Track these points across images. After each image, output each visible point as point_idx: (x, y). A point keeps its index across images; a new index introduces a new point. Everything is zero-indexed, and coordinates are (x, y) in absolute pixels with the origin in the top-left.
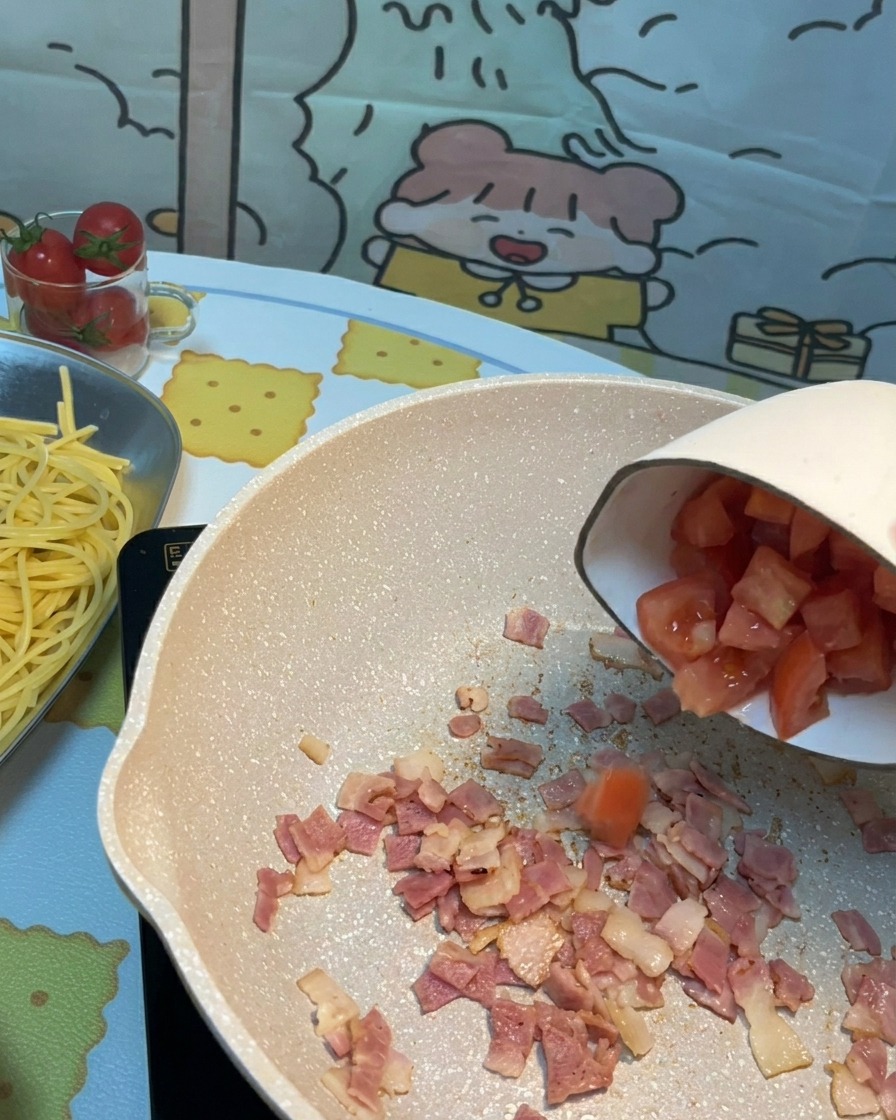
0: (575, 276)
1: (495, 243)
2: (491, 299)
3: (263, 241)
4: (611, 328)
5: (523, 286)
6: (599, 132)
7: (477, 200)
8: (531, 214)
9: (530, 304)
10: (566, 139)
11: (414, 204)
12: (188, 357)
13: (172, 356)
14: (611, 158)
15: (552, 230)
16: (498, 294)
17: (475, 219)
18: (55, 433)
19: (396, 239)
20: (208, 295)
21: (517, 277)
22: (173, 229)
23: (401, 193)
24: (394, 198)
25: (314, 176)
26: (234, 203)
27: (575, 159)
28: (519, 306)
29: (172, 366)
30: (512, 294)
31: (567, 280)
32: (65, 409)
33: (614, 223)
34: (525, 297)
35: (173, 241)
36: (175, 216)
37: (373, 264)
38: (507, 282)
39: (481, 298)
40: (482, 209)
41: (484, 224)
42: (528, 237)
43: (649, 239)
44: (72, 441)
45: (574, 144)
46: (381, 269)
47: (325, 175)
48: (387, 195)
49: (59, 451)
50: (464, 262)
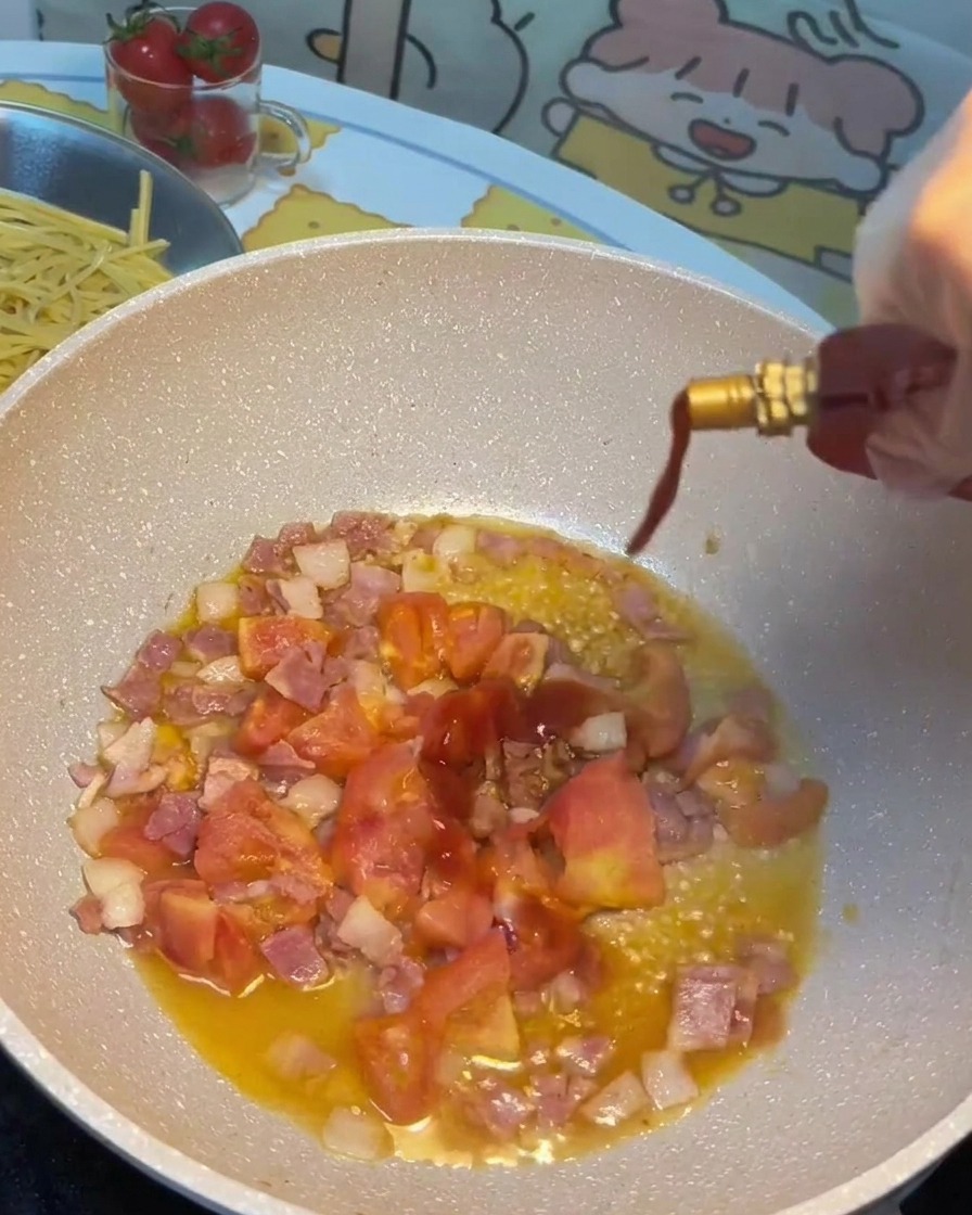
0: (784, 182)
1: (696, 127)
2: (682, 194)
3: (432, 81)
4: (820, 250)
5: (721, 184)
6: (834, 16)
7: (679, 75)
8: (740, 100)
9: (725, 207)
10: (793, 17)
11: (607, 68)
12: (299, 192)
13: (281, 186)
14: (842, 47)
15: (763, 124)
16: (691, 189)
17: (676, 96)
18: (124, 241)
19: (582, 107)
20: (345, 131)
21: (715, 173)
22: (335, 55)
23: (594, 52)
24: (585, 56)
25: (497, 18)
26: (403, 34)
27: (801, 44)
28: (714, 206)
29: (277, 197)
30: (708, 190)
31: (773, 185)
32: (140, 217)
33: (838, 126)
34: (722, 197)
35: (334, 68)
36: (338, 40)
37: (553, 131)
38: (704, 176)
39: (672, 190)
40: (684, 86)
41: (683, 104)
42: (734, 126)
43: (877, 150)
44: (139, 253)
45: (802, 25)
46: (562, 137)
47: (509, 18)
48: (577, 53)
49: (122, 261)
50: (656, 144)
